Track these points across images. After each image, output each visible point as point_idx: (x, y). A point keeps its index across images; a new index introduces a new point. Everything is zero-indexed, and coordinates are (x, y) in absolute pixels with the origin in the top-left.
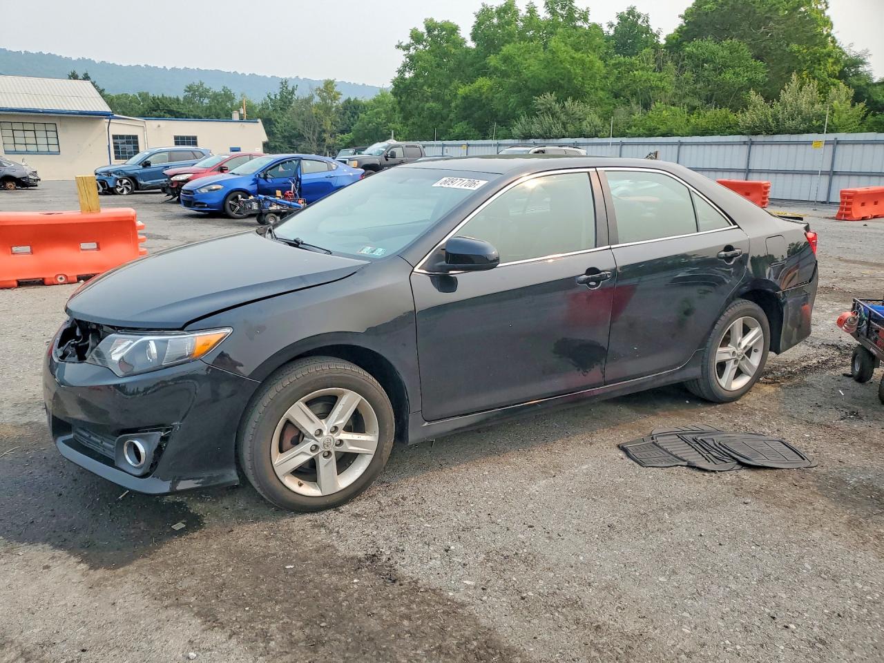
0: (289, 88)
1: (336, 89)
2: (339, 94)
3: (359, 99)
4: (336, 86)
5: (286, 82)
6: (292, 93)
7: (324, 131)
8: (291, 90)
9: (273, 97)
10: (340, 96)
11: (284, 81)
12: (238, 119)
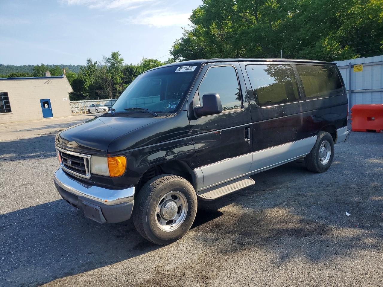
0: (92, 63)
1: (120, 57)
2: (122, 60)
3: (133, 65)
4: (120, 55)
5: (90, 60)
6: (94, 65)
7: (116, 84)
8: (94, 64)
9: (83, 68)
10: (123, 61)
11: (89, 59)
12: (50, 76)
